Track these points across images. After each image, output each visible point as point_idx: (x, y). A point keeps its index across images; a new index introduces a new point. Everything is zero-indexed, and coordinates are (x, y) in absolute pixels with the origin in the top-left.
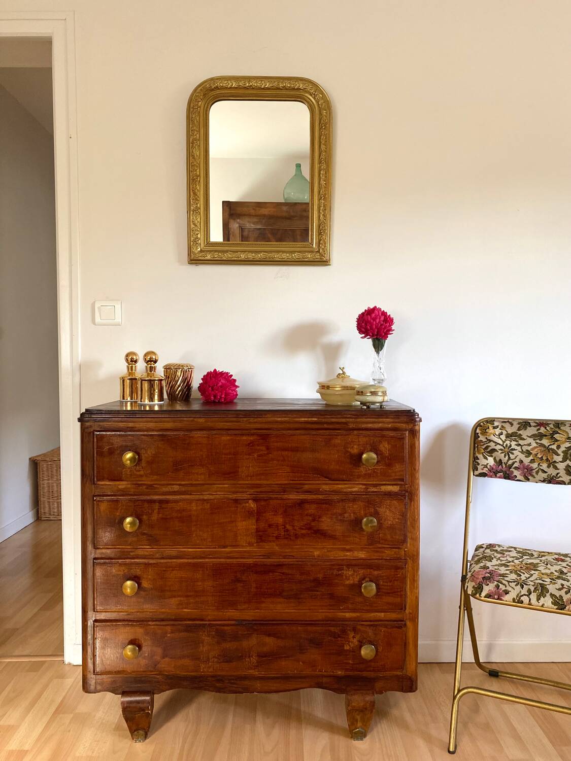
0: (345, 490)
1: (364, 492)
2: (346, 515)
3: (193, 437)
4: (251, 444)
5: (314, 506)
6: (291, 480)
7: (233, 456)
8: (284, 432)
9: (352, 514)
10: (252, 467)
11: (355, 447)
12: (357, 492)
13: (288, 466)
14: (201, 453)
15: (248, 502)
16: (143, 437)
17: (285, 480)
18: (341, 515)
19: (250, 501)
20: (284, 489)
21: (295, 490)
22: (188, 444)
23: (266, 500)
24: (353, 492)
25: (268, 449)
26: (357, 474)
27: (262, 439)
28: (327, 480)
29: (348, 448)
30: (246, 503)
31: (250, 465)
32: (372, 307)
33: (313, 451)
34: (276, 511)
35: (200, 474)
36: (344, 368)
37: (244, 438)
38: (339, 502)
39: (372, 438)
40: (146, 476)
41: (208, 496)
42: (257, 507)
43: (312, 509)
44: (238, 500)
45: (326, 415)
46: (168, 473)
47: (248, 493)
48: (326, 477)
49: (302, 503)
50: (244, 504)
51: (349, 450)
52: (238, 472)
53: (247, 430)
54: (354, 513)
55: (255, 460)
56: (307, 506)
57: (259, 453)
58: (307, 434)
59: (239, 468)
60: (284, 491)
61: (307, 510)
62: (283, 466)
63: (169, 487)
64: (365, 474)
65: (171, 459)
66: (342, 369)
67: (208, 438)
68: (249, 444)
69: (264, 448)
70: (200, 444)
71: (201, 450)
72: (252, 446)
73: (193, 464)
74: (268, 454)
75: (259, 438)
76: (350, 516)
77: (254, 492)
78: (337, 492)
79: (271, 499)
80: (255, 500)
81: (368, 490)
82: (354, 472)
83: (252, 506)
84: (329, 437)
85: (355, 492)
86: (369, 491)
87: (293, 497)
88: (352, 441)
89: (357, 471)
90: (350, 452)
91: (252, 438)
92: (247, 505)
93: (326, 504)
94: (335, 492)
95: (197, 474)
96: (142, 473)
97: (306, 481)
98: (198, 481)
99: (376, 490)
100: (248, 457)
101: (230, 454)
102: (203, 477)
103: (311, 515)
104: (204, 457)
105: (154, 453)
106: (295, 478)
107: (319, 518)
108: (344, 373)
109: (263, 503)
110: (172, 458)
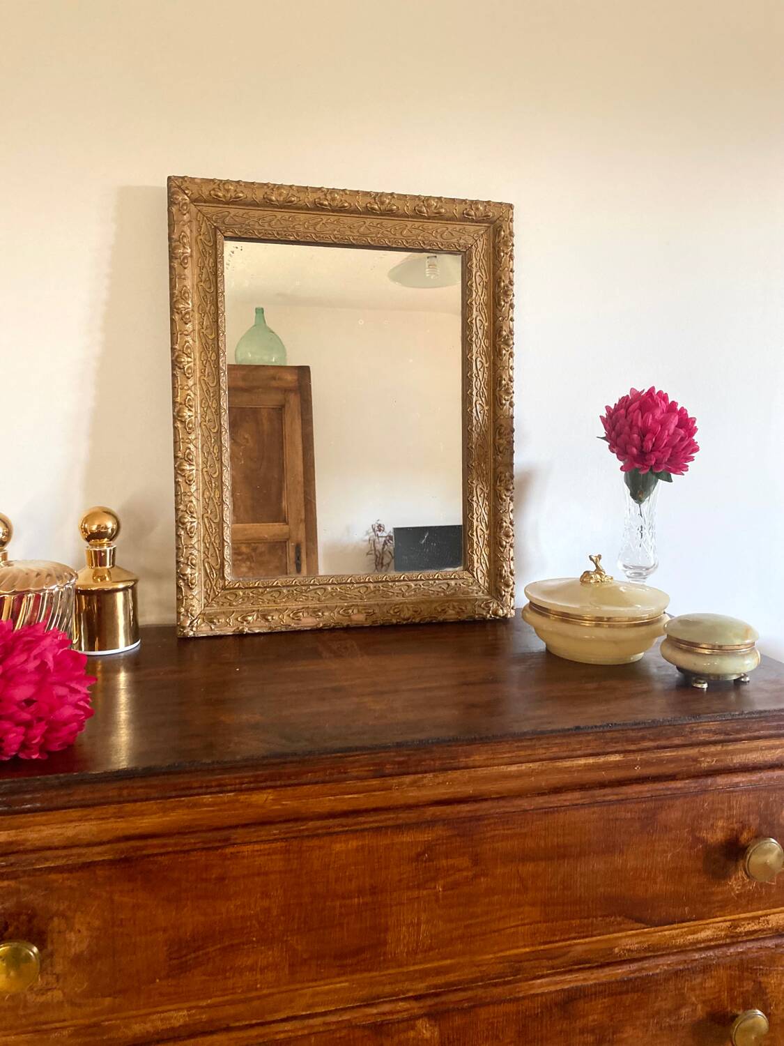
0: (680, 941)
1: (727, 936)
2: (684, 1012)
3: (234, 856)
4: (425, 855)
5: (600, 1003)
6: (540, 944)
7: (368, 899)
8: (525, 804)
9: (699, 1007)
10: (428, 922)
11: (720, 823)
12: (711, 940)
13: (533, 904)
14: (266, 903)
15: (413, 1028)
16: (53, 876)
17: (525, 946)
18: (670, 1013)
19: (419, 1023)
20: (518, 970)
21: (545, 963)
22: (221, 879)
23: (463, 1011)
24: (700, 942)
25: (476, 860)
26: (720, 897)
27: (458, 835)
28: (639, 925)
29: (700, 830)
30: (405, 1031)
31: (424, 917)
32: (643, 387)
33: (610, 848)
34: (497, 1037)
35: (262, 971)
36: (600, 557)
37: (407, 838)
38: (667, 980)
39: (765, 794)
40: (73, 1004)
41: (288, 1026)
42: (441, 1035)
43: (594, 1013)
44: (382, 1024)
45: (643, 738)
46: (155, 981)
47: (411, 994)
48: (638, 920)
49: (568, 1002)
50: (403, 1036)
51: (704, 834)
52: (385, 943)
53: (409, 807)
54: (704, 1002)
55: (437, 900)
56: (582, 1005)
57: (449, 880)
58: (591, 805)
59: (386, 930)
60: (517, 971)
61: (584, 1016)
62: (519, 906)
63: (155, 1017)
64: (739, 896)
65: (161, 936)
66: (596, 560)
67: (288, 851)
68: (419, 855)
69: (464, 862)
70: (259, 874)
71: (265, 895)
72: (430, 860)
73: (236, 941)
74: (476, 876)
75: (449, 833)
76: (694, 1010)
77: (428, 987)
78: (658, 950)
79: (478, 1004)
80: (434, 1016)
81: (738, 930)
82: (712, 894)
83: (427, 1035)
84: (652, 805)
85: (704, 941)
86: (739, 935)
87: (545, 986)
88: (713, 811)
89: (719, 889)
90: (703, 841)
91: (426, 836)
92: (412, 1034)
93: (635, 990)
94: (653, 951)
95: (252, 969)
96: (57, 995)
97: (583, 937)
98: (257, 989)
99: (756, 927)
100: (416, 893)
101: (360, 892)
102: (270, 976)
103: (592, 1031)
104: (275, 913)
105: (97, 923)
106: (554, 935)
107: (614, 1033)
108: (598, 570)
109: (458, 1021)
110: (165, 930)
